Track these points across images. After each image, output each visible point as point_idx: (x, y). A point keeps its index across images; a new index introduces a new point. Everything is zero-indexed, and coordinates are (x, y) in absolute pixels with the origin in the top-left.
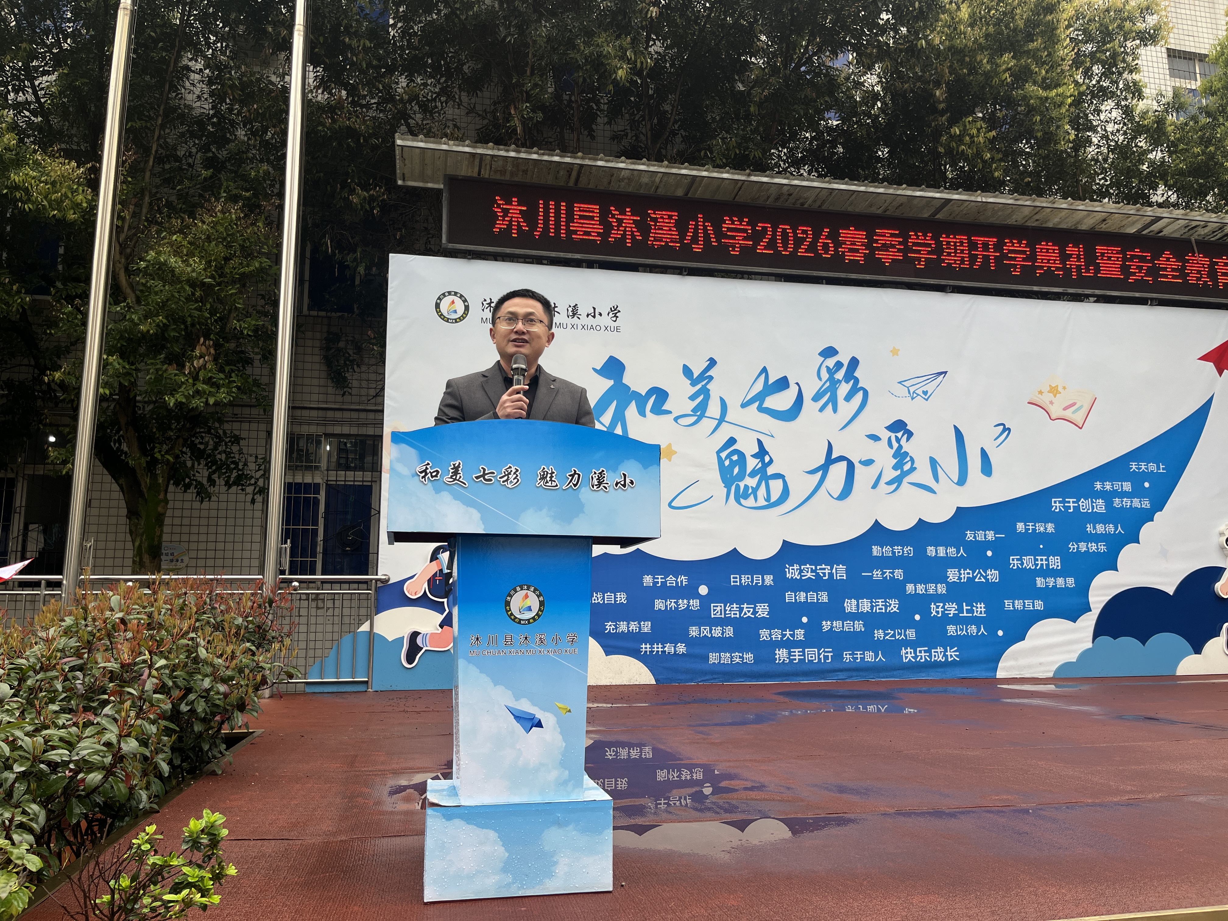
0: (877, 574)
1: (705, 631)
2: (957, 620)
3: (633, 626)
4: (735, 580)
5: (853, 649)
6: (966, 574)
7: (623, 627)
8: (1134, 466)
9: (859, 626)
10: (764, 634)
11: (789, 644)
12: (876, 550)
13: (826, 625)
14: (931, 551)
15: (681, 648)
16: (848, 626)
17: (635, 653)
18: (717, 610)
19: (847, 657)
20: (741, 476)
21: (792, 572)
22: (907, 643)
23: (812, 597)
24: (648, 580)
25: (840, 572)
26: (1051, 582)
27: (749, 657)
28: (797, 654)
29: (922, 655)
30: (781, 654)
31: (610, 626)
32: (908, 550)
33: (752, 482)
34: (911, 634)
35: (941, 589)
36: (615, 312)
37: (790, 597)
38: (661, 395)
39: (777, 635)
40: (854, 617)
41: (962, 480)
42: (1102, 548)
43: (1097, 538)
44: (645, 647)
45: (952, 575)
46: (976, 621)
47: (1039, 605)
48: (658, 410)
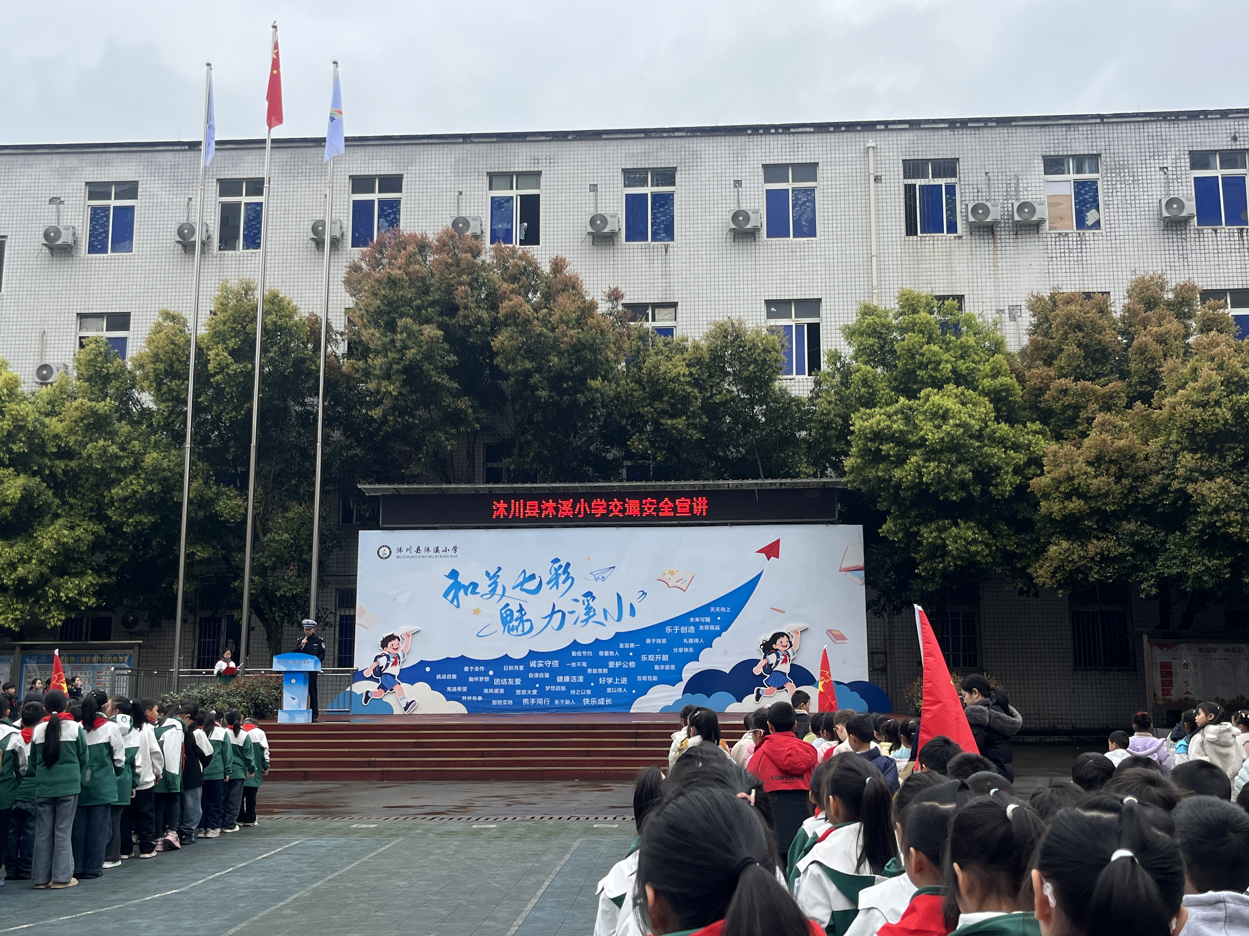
0: (574, 664)
1: (491, 691)
2: (612, 686)
3: (459, 689)
4: (505, 668)
5: (559, 699)
6: (618, 664)
7: (454, 689)
8: (712, 609)
9: (563, 688)
10: (518, 692)
11: (529, 697)
12: (574, 654)
13: (547, 688)
14: (601, 653)
15: (480, 698)
16: (558, 688)
17: (460, 700)
18: (497, 681)
19: (557, 702)
20: (511, 621)
21: (533, 664)
22: (586, 696)
23: (542, 675)
24: (466, 669)
25: (556, 664)
26: (662, 667)
27: (510, 702)
28: (533, 701)
29: (594, 702)
30: (525, 701)
31: (449, 689)
32: (590, 653)
33: (515, 623)
34: (589, 692)
35: (605, 671)
36: (455, 549)
37: (531, 675)
38: (475, 585)
39: (524, 692)
40: (561, 684)
41: (619, 619)
42: (691, 650)
43: (688, 646)
44: (464, 698)
45: (611, 664)
46: (622, 686)
47: (655, 678)
48: (474, 592)
